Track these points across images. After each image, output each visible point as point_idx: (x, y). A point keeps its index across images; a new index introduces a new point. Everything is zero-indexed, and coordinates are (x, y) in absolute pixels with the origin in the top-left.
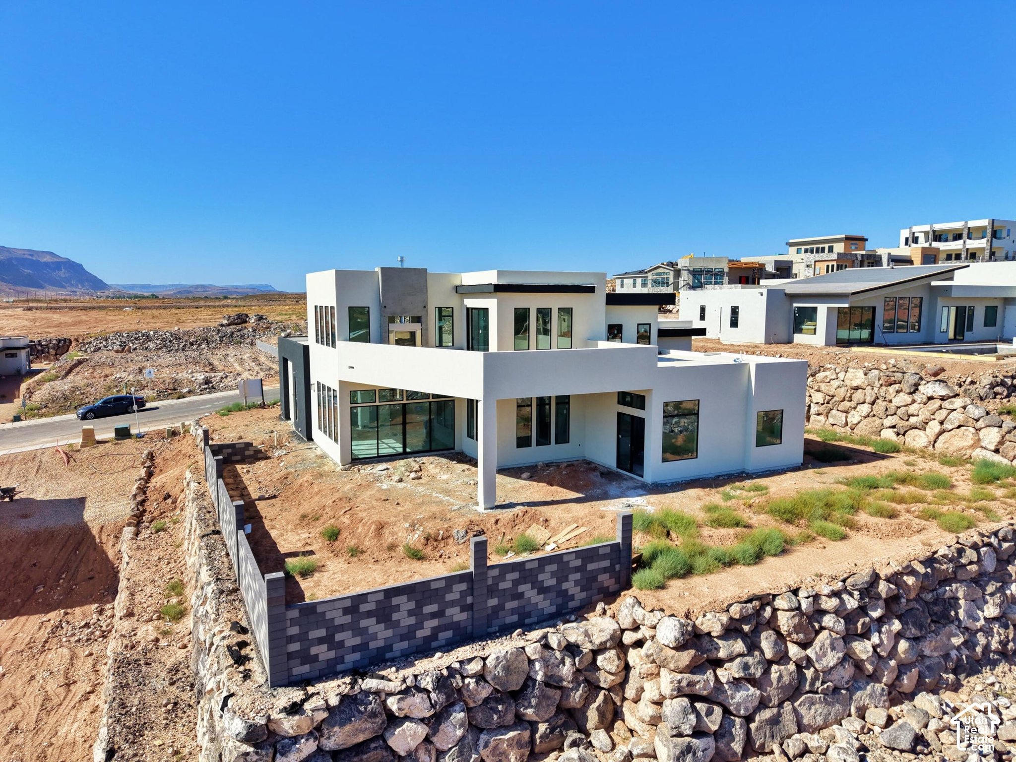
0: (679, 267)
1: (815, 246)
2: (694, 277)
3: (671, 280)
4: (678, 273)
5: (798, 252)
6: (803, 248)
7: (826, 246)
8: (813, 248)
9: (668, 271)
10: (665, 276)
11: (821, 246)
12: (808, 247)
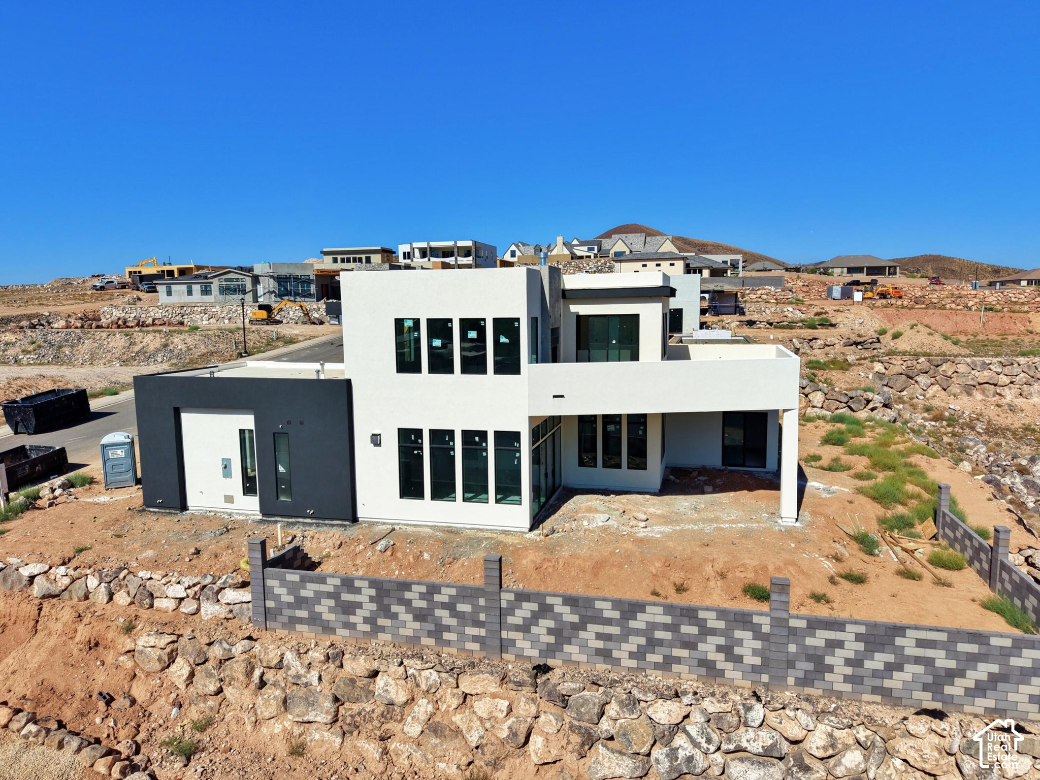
0: (256, 272)
1: (351, 256)
2: (279, 285)
3: (249, 287)
4: (256, 280)
5: (335, 260)
6: (339, 257)
7: (363, 256)
8: (350, 258)
9: (243, 277)
10: (240, 283)
11: (358, 256)
12: (345, 256)
